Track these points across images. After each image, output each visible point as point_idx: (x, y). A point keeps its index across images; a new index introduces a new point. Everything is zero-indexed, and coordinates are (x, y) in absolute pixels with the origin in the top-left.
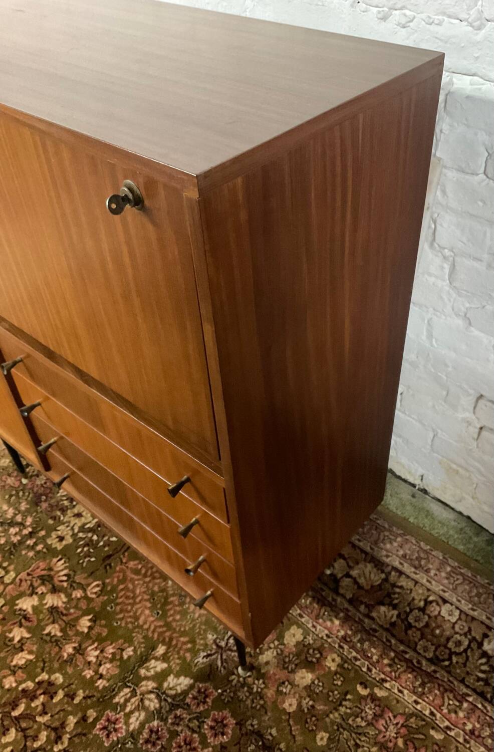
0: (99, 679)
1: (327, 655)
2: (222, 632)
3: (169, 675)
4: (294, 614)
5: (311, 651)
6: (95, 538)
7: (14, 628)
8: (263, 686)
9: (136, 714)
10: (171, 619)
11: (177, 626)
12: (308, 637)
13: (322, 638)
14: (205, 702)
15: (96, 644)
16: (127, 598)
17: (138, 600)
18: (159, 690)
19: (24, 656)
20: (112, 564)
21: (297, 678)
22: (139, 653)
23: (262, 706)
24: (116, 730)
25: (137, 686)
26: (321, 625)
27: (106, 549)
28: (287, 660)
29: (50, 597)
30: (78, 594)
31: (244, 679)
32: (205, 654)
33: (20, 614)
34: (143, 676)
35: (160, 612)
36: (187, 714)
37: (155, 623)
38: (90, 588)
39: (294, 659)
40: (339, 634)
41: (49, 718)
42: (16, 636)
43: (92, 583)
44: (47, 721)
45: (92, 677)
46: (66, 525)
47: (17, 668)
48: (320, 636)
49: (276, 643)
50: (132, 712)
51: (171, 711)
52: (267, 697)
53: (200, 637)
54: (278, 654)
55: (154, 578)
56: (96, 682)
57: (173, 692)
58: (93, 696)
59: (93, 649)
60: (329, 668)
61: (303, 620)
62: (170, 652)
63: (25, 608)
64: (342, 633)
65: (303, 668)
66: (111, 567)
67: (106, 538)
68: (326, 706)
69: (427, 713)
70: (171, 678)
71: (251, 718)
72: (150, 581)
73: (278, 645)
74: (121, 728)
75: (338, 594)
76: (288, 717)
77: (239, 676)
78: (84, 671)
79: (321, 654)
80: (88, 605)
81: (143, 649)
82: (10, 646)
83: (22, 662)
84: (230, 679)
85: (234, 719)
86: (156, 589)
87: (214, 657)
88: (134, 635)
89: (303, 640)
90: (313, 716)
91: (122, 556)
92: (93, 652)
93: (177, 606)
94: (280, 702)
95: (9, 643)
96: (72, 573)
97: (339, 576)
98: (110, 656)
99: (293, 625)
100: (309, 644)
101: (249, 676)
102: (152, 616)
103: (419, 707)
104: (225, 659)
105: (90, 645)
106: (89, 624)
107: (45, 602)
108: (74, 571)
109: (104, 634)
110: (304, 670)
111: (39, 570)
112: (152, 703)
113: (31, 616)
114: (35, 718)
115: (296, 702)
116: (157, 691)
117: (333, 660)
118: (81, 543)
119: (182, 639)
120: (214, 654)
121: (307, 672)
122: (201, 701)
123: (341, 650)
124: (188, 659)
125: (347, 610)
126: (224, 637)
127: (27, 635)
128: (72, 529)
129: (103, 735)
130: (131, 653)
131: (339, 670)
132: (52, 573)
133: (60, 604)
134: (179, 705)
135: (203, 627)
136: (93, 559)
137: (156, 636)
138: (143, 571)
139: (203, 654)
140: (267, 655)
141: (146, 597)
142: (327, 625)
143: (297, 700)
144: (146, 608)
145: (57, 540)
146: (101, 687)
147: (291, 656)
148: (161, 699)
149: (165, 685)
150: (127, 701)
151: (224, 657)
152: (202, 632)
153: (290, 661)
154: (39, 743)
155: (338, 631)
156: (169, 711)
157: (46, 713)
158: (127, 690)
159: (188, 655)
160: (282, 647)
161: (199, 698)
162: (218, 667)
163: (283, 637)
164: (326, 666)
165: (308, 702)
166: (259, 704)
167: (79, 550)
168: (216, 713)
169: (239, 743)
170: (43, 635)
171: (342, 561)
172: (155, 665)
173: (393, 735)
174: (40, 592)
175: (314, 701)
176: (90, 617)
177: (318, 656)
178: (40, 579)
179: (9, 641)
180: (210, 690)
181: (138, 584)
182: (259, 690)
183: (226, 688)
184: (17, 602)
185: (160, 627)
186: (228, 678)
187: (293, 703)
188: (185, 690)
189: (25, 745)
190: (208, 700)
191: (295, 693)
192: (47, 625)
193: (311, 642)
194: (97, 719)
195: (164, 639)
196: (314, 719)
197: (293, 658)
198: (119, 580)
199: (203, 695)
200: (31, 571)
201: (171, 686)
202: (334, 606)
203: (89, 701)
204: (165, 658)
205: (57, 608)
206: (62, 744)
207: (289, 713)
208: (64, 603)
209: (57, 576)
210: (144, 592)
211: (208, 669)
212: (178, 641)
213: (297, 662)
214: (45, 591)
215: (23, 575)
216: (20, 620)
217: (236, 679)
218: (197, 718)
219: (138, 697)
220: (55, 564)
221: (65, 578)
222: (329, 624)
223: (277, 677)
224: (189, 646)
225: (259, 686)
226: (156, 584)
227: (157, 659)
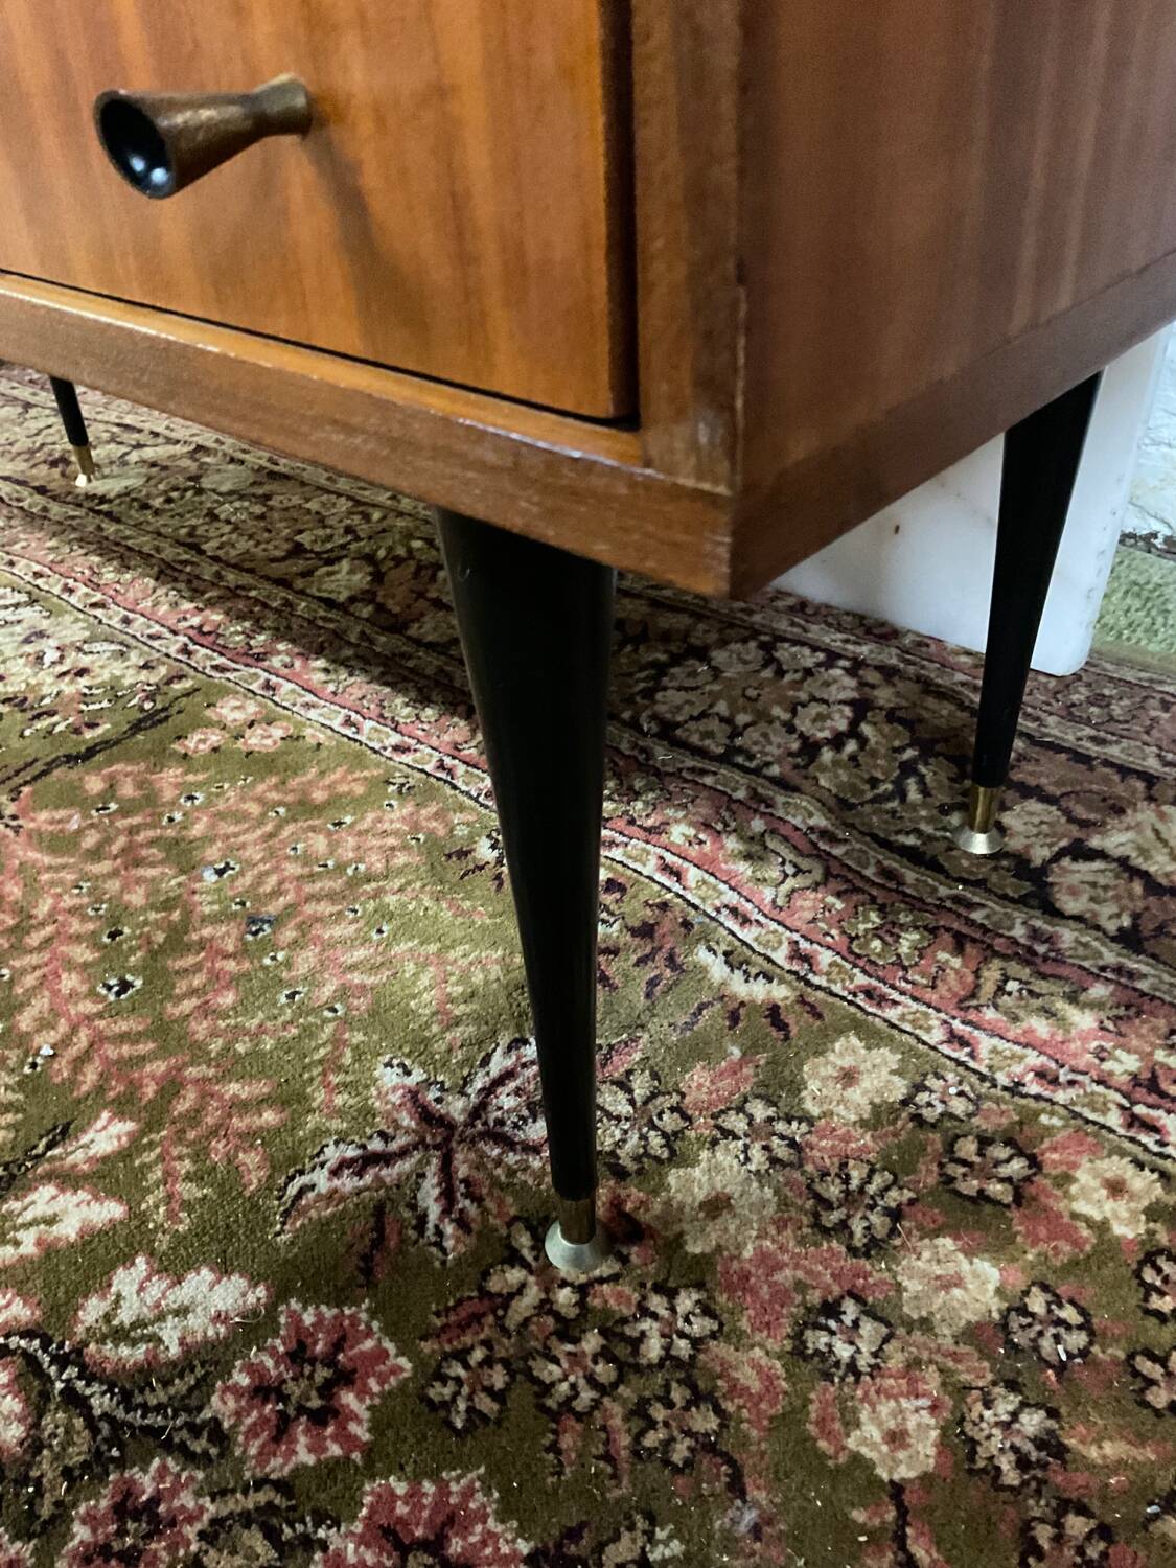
1: (1075, 1166)
2: (459, 1055)
3: (127, 1260)
4: (837, 988)
5: (968, 1148)
8: (700, 1326)
10: (187, 1005)
11: (214, 1033)
12: (931, 1082)
13: (1015, 1089)
14: (326, 1415)
17: (34, 939)
18: (45, 1347)
21: (912, 1286)
23: (706, 1446)
26: (994, 1033)
28: (834, 1191)
31: (582, 1290)
32: (351, 1152)
35: (138, 983)
36: (198, 1494)
37: (102, 1024)
39: (871, 1189)
40: (1107, 1066)
48: (1002, 1079)
49: (759, 1111)
51: (97, 1466)
52: (735, 1389)
53: (335, 1079)
54: (774, 1161)
55: (138, 862)
57: (132, 1355)
60: (1102, 1227)
61: (892, 1014)
62: (151, 1145)
64: (1125, 1064)
65: (936, 1233)
68: (1141, 1440)
70: (125, 1281)
71: (641, 1523)
72: (115, 873)
73: (770, 1120)
75: (1054, 913)
76: (891, 1514)
77: (544, 1270)
79: (1034, 1162)
84: (495, 1284)
85: (521, 1533)
86: (137, 898)
87: (404, 1166)
89: (905, 1102)
90: (1065, 1506)
93: (227, 956)
94: (821, 1422)
97: (1040, 854)
99: (841, 1032)
100: (948, 1115)
101: (615, 1278)
102: (92, 994)
104: (466, 1181)
110: (946, 1243)
115: (927, 1418)
116: (32, 1346)
117: (1116, 1188)
119: (234, 1088)
120: (403, 1153)
121: (969, 1253)
122: (301, 1410)
123: (1148, 1140)
124: (254, 1180)
125: (1119, 970)
126: (467, 1081)
131: (1163, 1238)
134: (153, 1432)
135: (357, 1038)
137: (90, 1076)
138: (90, 840)
139: (337, 1154)
140: (714, 1169)
141: (76, 926)
142: (1029, 1031)
143: (934, 1409)
144: (70, 965)
147: (857, 1175)
148: (46, 1396)
149: (92, 1311)
151: (463, 1171)
152: (347, 1058)
153: (850, 1198)
155: (1101, 1055)
156: (85, 1466)
159: (250, 1159)
160: (796, 1130)
161: (294, 1390)
162: (423, 1219)
163: (796, 1087)
164: (1075, 1216)
165: (1015, 1416)
166: (688, 1433)
168: (401, 1488)
171: (1034, 805)
172: (56, 1207)
175: (1053, 1413)
177: (1017, 1167)
180: (369, 1344)
181: (53, 883)
182: (682, 1347)
183: (468, 1339)
185: (125, 1038)
186: (486, 1275)
187: (911, 1423)
188: (210, 1345)
190: (349, 1398)
191: (914, 1364)
193: (959, 1107)
195: (135, 1086)
196: (1077, 1525)
197: (868, 1180)
199: (322, 1374)
201: (125, 1316)
202: (1045, 958)
207: (897, 1490)
210: (72, 911)
211: (363, 1224)
212: (205, 1096)
213: (894, 1197)
217: (533, 1294)
218: (264, 1520)
222: (1041, 1027)
223: (786, 1276)
224: (269, 1117)
225: (680, 1324)
226: (139, 881)
227: (68, 1180)
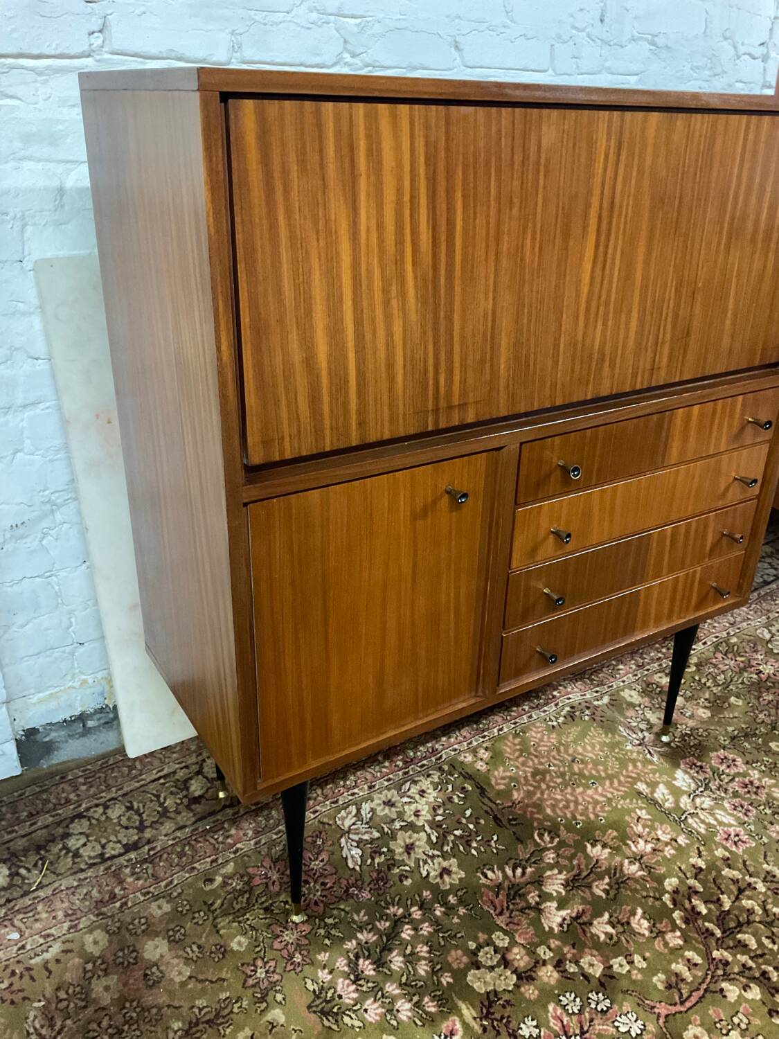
0: (676, 841)
6: (458, 833)
7: (591, 933)
9: (718, 817)
10: (602, 773)
11: (613, 770)
12: (634, 688)
13: (636, 680)
15: (630, 842)
16: (567, 807)
19: (636, 921)
20: (511, 817)
22: (643, 805)
24: (737, 835)
25: (685, 812)
26: (622, 677)
27: (482, 822)
29: (548, 887)
30: (550, 857)
33: (568, 925)
34: (673, 805)
35: (593, 781)
37: (605, 788)
38: (543, 844)
40: (633, 669)
41: (725, 896)
42: (605, 931)
43: (535, 840)
44: (729, 898)
45: (674, 848)
46: (421, 864)
47: (654, 929)
48: (634, 680)
49: (638, 708)
50: (716, 819)
56: (680, 845)
58: (698, 848)
59: (636, 846)
61: (615, 686)
62: (645, 780)
63: (559, 920)
66: (515, 820)
67: (464, 821)
69: (715, 640)
74: (734, 830)
78: (665, 855)
80: (569, 846)
81: (639, 802)
82: (619, 938)
83: (645, 924)
86: (559, 780)
88: (619, 806)
91: (500, 807)
92: (639, 846)
93: (587, 766)
95: (615, 939)
96: (513, 861)
98: (647, 830)
100: (641, 689)
102: (596, 788)
103: (709, 643)
105: (630, 848)
106: (599, 847)
107: (555, 894)
108: (511, 859)
109: (615, 834)
111: (497, 901)
112: (708, 803)
113: (575, 910)
114: (724, 911)
116: (692, 796)
118: (461, 848)
119: (630, 768)
123: (651, 671)
127: (606, 916)
128: (433, 857)
129: (742, 847)
130: (644, 811)
132: (506, 885)
133: (562, 876)
135: (617, 750)
136: (495, 838)
137: (623, 789)
138: (530, 789)
139: (648, 756)
141: (569, 790)
144: (581, 793)
145: (446, 877)
146: (687, 841)
148: (701, 795)
149: (685, 788)
150: (703, 822)
152: (624, 752)
154: (757, 908)
157: (719, 899)
158: (690, 820)
167: (474, 852)
169: (743, 753)
170: (607, 898)
172: (660, 794)
173: (733, 662)
174: (537, 899)
176: (589, 846)
178: (514, 899)
179: (611, 938)
181: (549, 795)
184: (547, 929)
185: (612, 783)
189: (760, 922)
192: (593, 894)
194: (726, 849)
195: (627, 782)
198: (538, 813)
200: (495, 911)
203: (704, 853)
204: (653, 785)
205: (567, 881)
206: (756, 883)
207: (712, 715)
208: (560, 872)
209: (512, 879)
210: (562, 791)
212: (632, 772)
214: (537, 893)
215: (501, 921)
216: (580, 924)
218: (719, 775)
219: (698, 811)
220: (491, 880)
221: (519, 871)
226: (552, 779)
227: (653, 792)
